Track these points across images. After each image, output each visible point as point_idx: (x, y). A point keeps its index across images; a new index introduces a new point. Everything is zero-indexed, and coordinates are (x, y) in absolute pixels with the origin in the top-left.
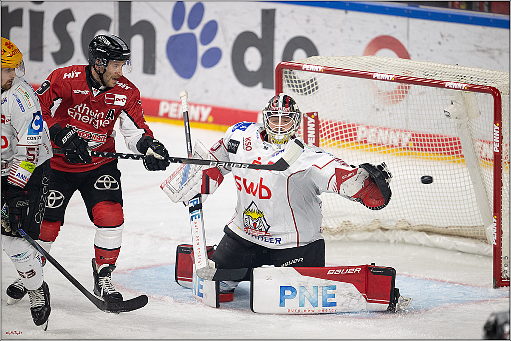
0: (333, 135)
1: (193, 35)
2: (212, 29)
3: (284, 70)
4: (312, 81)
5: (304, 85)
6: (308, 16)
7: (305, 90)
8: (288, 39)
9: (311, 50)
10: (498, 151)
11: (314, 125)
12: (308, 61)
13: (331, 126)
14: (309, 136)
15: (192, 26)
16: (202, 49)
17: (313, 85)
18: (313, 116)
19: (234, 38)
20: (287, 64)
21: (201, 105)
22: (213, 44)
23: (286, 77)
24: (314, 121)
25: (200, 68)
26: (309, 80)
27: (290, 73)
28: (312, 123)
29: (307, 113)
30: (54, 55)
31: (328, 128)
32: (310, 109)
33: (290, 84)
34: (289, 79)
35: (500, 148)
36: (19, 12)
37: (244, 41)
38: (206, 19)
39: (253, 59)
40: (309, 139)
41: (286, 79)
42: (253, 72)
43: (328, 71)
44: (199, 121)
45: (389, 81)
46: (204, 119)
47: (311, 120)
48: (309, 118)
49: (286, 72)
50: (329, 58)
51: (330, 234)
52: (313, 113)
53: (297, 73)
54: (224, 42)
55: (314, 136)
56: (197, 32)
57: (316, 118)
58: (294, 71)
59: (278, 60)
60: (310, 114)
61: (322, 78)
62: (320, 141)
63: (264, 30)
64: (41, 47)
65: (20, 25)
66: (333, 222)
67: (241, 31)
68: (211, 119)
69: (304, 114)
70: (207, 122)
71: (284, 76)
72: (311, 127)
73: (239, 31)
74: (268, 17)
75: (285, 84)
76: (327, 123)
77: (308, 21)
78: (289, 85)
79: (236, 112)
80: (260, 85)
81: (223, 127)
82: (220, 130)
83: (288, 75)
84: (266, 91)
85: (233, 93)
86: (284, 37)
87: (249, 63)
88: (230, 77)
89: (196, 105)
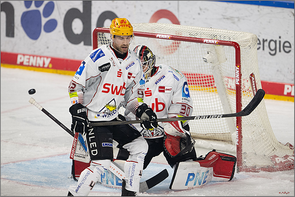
1: (38, 12)
3: (98, 33)
10: (239, 84)
15: (38, 5)
16: (44, 20)
19: (65, 13)
20: (100, 29)
21: (44, 57)
22: (51, 17)
23: (100, 37)
25: (43, 32)
33: (103, 42)
34: (102, 39)
35: (240, 82)
37: (72, 14)
39: (77, 26)
41: (100, 39)
42: (77, 34)
44: (43, 67)
45: (167, 39)
46: (46, 66)
53: (107, 35)
54: (59, 15)
56: (41, 9)
58: (105, 33)
59: (94, 27)
63: (84, 7)
67: (70, 8)
70: (48, 67)
71: (98, 37)
73: (68, 8)
75: (99, 42)
79: (67, 61)
80: (82, 43)
81: (59, 71)
82: (57, 73)
83: (101, 36)
84: (86, 47)
85: (65, 48)
86: (98, 12)
87: (75, 29)
88: (63, 38)
89: (41, 57)
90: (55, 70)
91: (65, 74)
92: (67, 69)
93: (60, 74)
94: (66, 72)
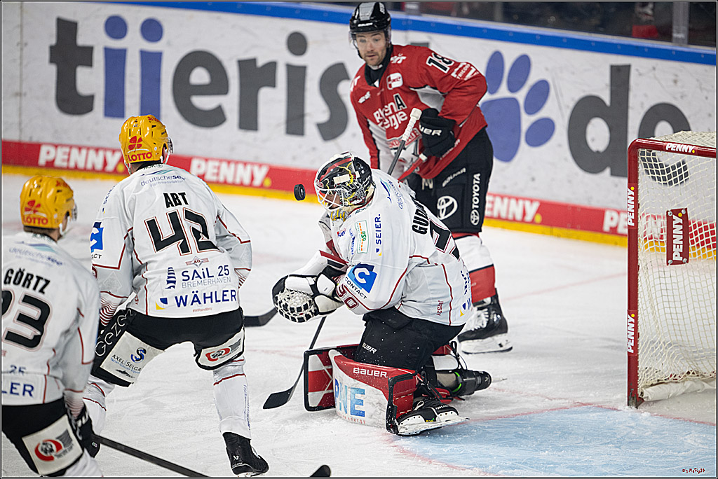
0: (708, 241)
1: (515, 101)
2: (541, 92)
3: (640, 150)
4: (679, 165)
5: (668, 170)
6: (676, 75)
7: (669, 177)
8: (647, 107)
9: (680, 123)
11: (681, 227)
12: (674, 138)
13: (706, 228)
14: (674, 241)
15: (513, 87)
16: (527, 121)
17: (680, 171)
18: (680, 215)
19: (572, 105)
20: (644, 141)
21: (524, 199)
22: (543, 114)
23: (643, 159)
24: (681, 221)
26: (675, 164)
27: (649, 155)
28: (679, 224)
29: (672, 210)
30: (320, 126)
31: (701, 230)
32: (676, 205)
33: (649, 169)
34: (647, 162)
36: (272, 66)
37: (586, 109)
38: (533, 79)
39: (598, 135)
40: (674, 246)
41: (642, 162)
42: (598, 152)
43: (700, 153)
47: (677, 220)
48: (674, 217)
49: (643, 153)
50: (704, 134)
51: (703, 380)
52: (680, 210)
53: (659, 154)
54: (558, 110)
55: (681, 242)
56: (521, 96)
57: (685, 217)
58: (653, 151)
59: (632, 136)
60: (676, 212)
61: (694, 162)
62: (691, 249)
63: (613, 94)
64: (302, 116)
65: (272, 84)
66: (706, 364)
67: (582, 95)
68: (538, 219)
69: (668, 211)
71: (640, 159)
72: (678, 230)
73: (578, 95)
74: (620, 77)
75: (641, 169)
76: (700, 225)
77: (675, 82)
78: (647, 171)
79: (574, 208)
80: (608, 171)
81: (556, 230)
82: (552, 234)
83: (646, 157)
84: (616, 179)
85: (570, 181)
86: (642, 104)
87: (593, 140)
88: (566, 159)
89: (517, 199)
90: (547, 229)
91: (569, 237)
92: (574, 227)
93: (559, 236)
94: (572, 232)
